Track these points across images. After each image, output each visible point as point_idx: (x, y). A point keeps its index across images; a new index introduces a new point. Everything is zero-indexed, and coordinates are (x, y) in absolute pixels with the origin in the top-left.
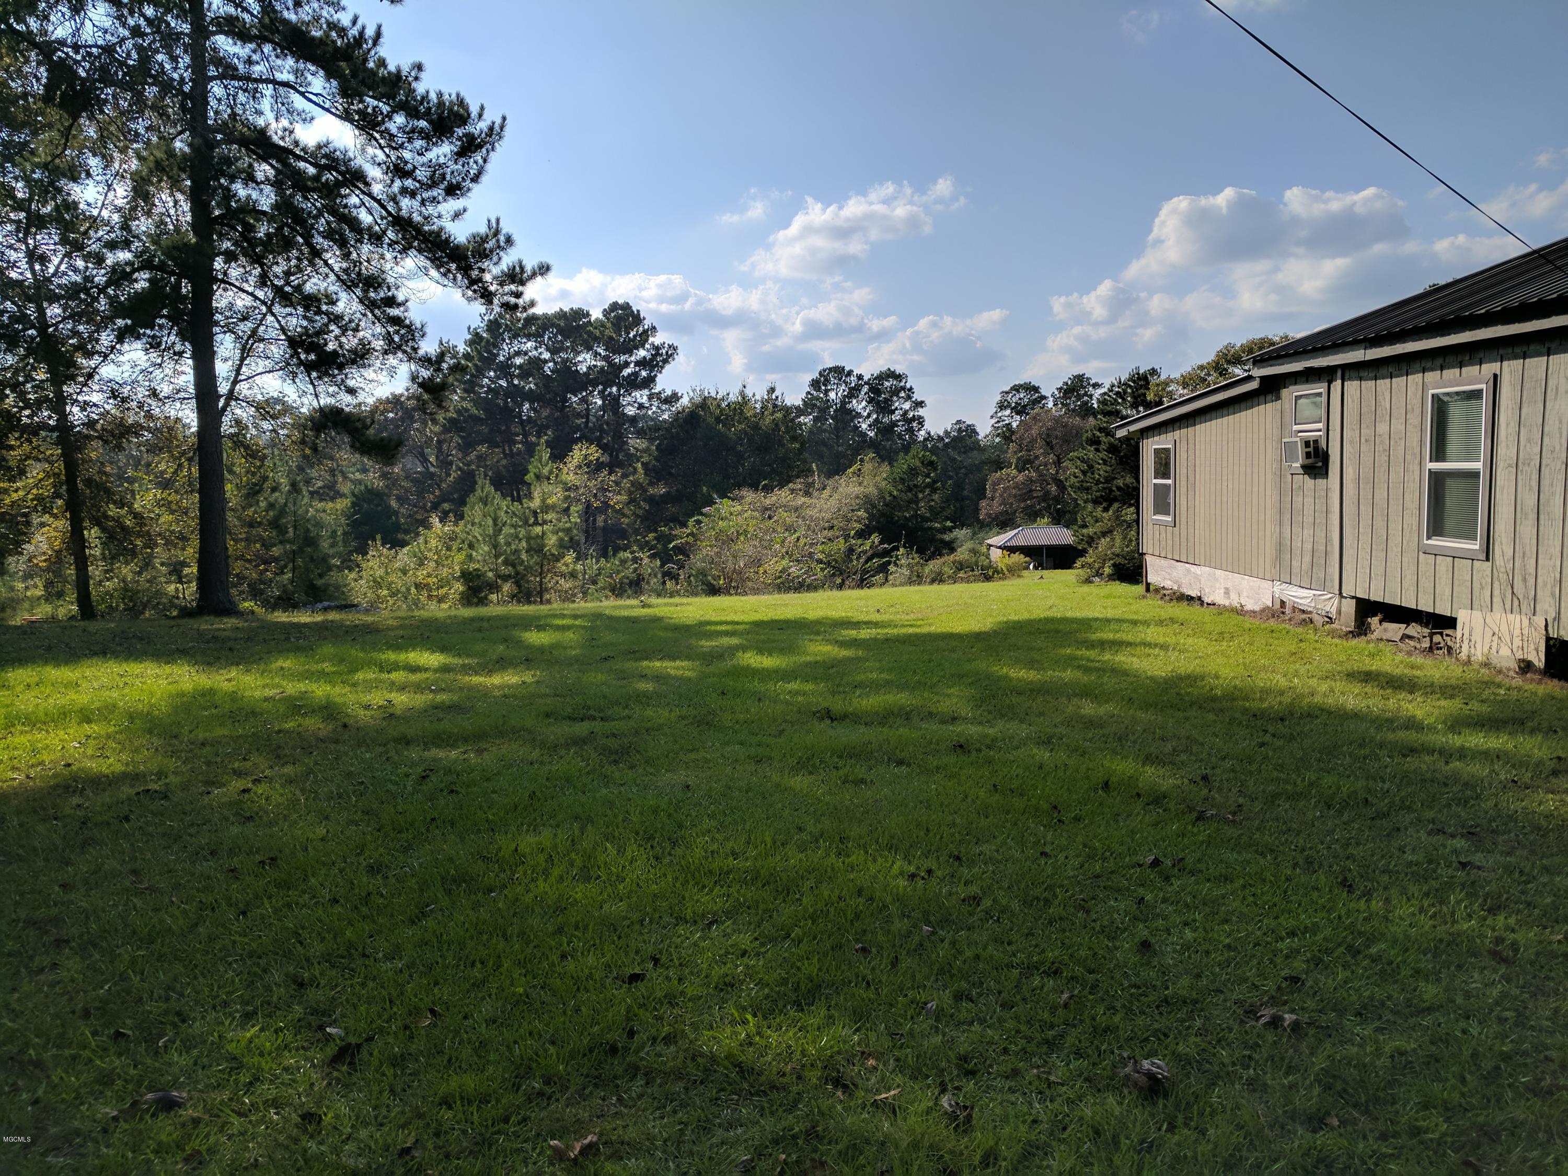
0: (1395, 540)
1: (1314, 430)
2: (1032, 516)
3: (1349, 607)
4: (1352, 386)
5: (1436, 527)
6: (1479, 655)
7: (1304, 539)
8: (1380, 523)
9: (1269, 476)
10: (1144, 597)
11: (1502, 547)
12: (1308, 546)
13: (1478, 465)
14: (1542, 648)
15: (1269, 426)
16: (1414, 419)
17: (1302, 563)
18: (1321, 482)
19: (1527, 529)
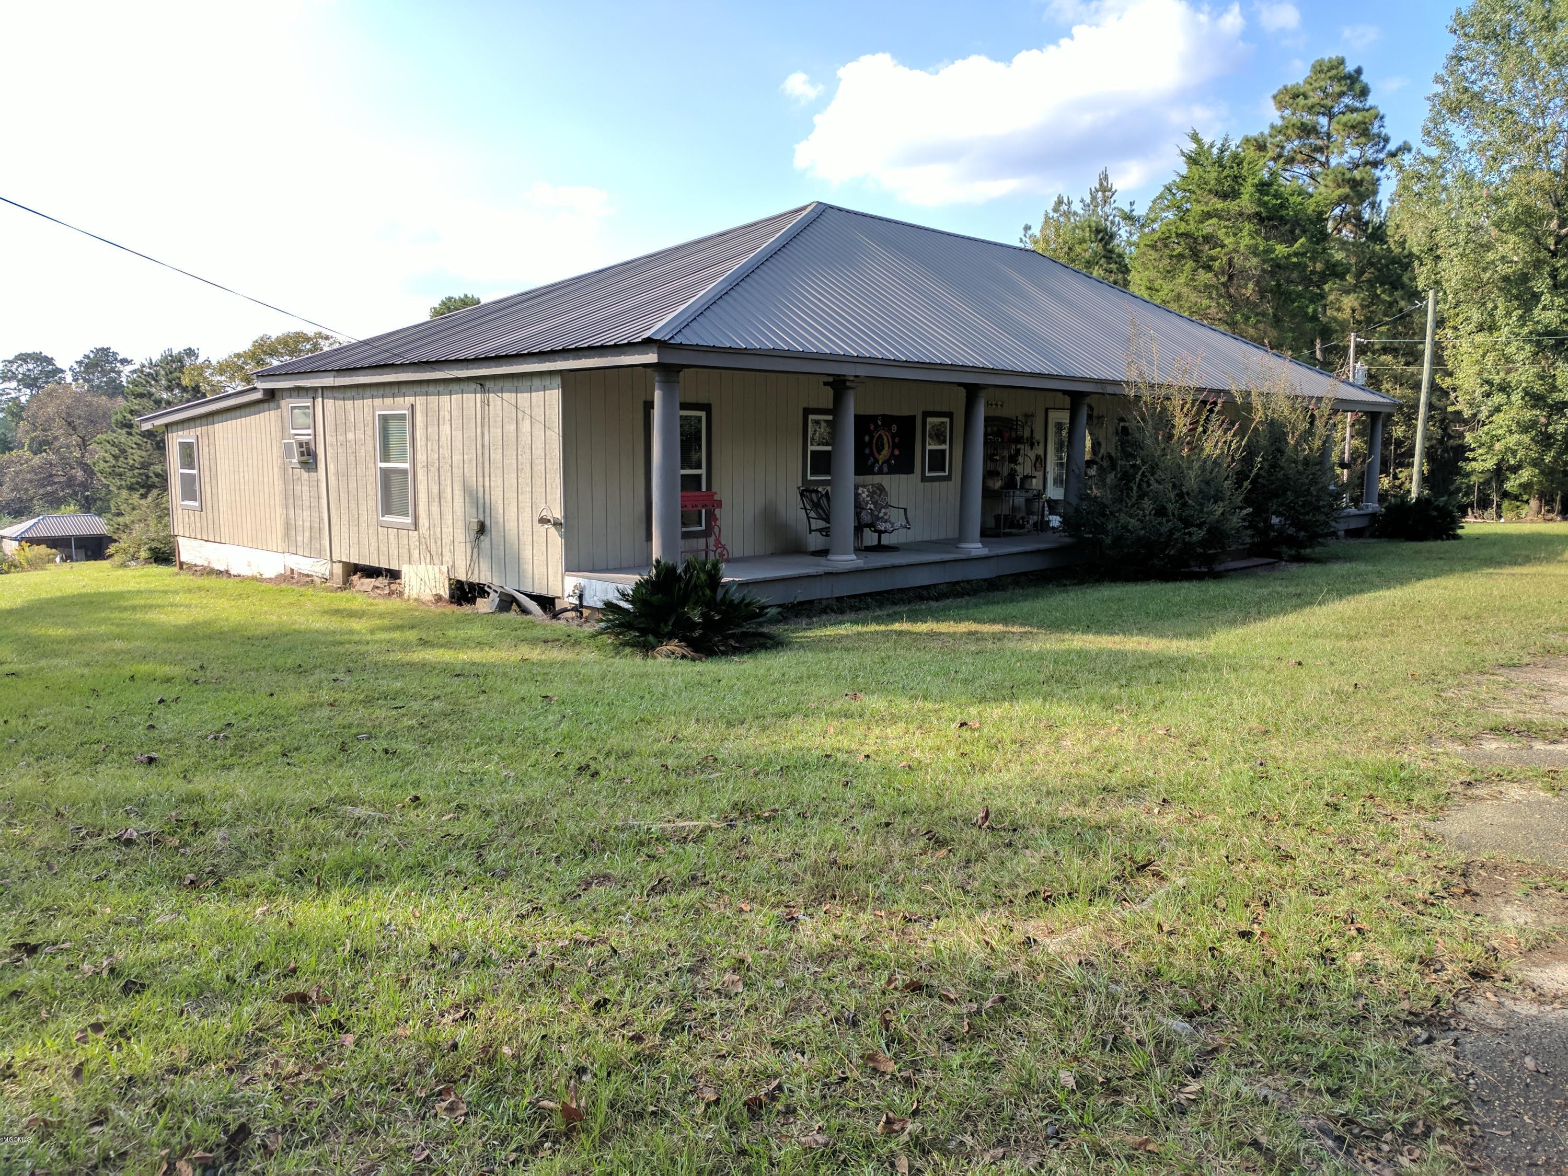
0: (363, 518)
1: (305, 434)
2: (55, 502)
3: (338, 569)
4: (329, 403)
5: (387, 509)
6: (414, 595)
7: (304, 518)
8: (353, 506)
9: (276, 470)
10: (177, 574)
11: (423, 522)
12: (307, 524)
13: (406, 466)
14: (447, 586)
15: (273, 429)
16: (369, 432)
17: (303, 538)
18: (313, 474)
19: (435, 509)
